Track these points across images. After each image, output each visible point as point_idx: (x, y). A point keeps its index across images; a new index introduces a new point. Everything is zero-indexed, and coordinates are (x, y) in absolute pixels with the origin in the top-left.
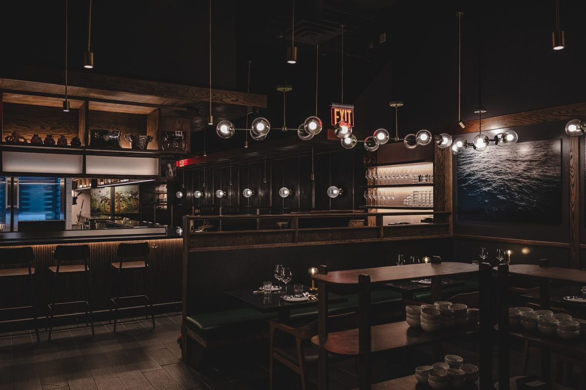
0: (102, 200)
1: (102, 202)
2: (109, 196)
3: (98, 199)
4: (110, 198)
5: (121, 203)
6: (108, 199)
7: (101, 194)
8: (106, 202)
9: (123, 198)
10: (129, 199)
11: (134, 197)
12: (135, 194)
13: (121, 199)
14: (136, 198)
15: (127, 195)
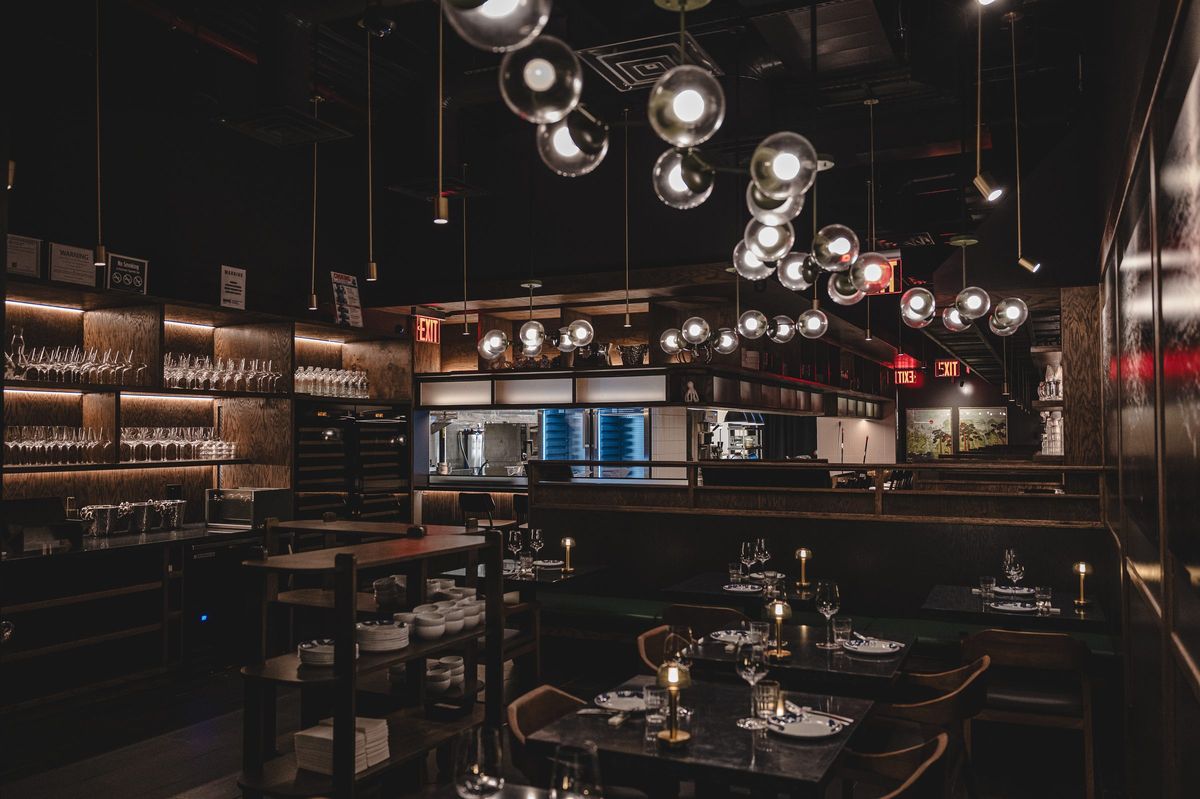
0: (937, 437)
1: (935, 441)
2: (948, 431)
3: (928, 435)
4: (950, 433)
5: (971, 442)
6: (947, 435)
7: (933, 426)
8: (943, 441)
9: (976, 433)
10: (988, 434)
11: (996, 431)
12: (1001, 425)
13: (971, 436)
14: (1000, 433)
15: (980, 428)
